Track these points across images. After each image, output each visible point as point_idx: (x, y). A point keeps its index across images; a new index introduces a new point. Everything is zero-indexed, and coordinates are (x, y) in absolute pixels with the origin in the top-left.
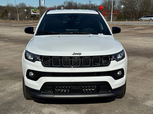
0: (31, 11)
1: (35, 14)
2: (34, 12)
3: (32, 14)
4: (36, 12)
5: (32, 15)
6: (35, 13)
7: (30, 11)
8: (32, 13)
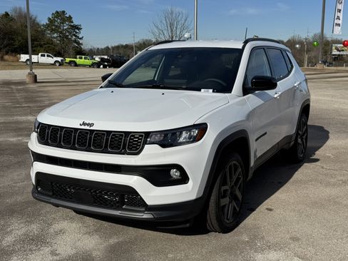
0: (334, 48)
1: (341, 53)
2: (338, 50)
3: (333, 53)
4: (343, 50)
5: (334, 55)
6: (340, 51)
7: (331, 48)
8: (335, 52)
